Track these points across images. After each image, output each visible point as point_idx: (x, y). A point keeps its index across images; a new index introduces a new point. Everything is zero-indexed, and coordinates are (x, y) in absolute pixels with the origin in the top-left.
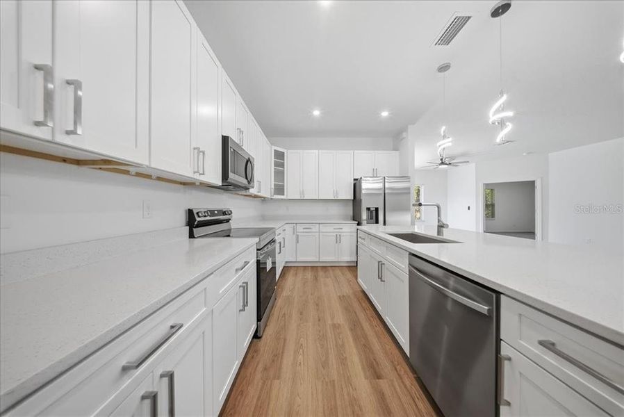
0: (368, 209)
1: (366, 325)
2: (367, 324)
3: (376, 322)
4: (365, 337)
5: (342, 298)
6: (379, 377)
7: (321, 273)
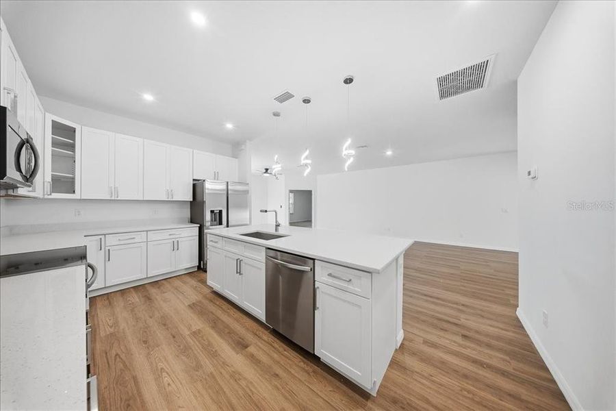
0: (212, 212)
1: (225, 318)
2: (226, 316)
3: (232, 311)
4: (227, 326)
5: (192, 306)
6: (246, 347)
7: (153, 291)
